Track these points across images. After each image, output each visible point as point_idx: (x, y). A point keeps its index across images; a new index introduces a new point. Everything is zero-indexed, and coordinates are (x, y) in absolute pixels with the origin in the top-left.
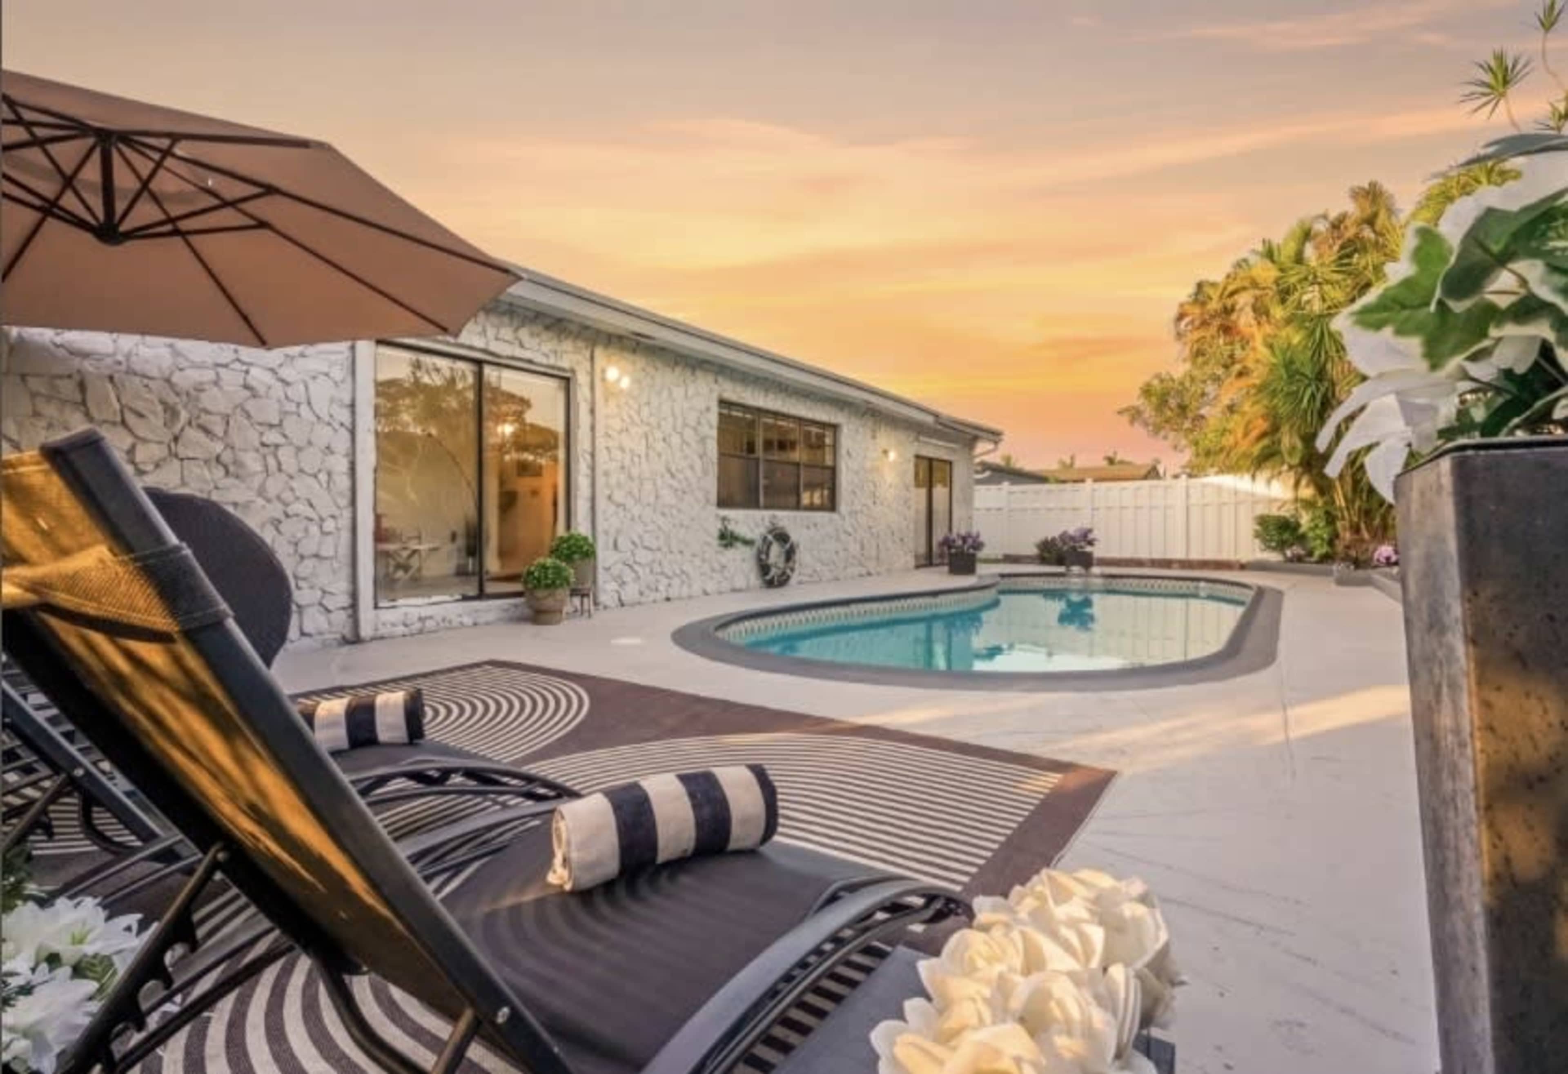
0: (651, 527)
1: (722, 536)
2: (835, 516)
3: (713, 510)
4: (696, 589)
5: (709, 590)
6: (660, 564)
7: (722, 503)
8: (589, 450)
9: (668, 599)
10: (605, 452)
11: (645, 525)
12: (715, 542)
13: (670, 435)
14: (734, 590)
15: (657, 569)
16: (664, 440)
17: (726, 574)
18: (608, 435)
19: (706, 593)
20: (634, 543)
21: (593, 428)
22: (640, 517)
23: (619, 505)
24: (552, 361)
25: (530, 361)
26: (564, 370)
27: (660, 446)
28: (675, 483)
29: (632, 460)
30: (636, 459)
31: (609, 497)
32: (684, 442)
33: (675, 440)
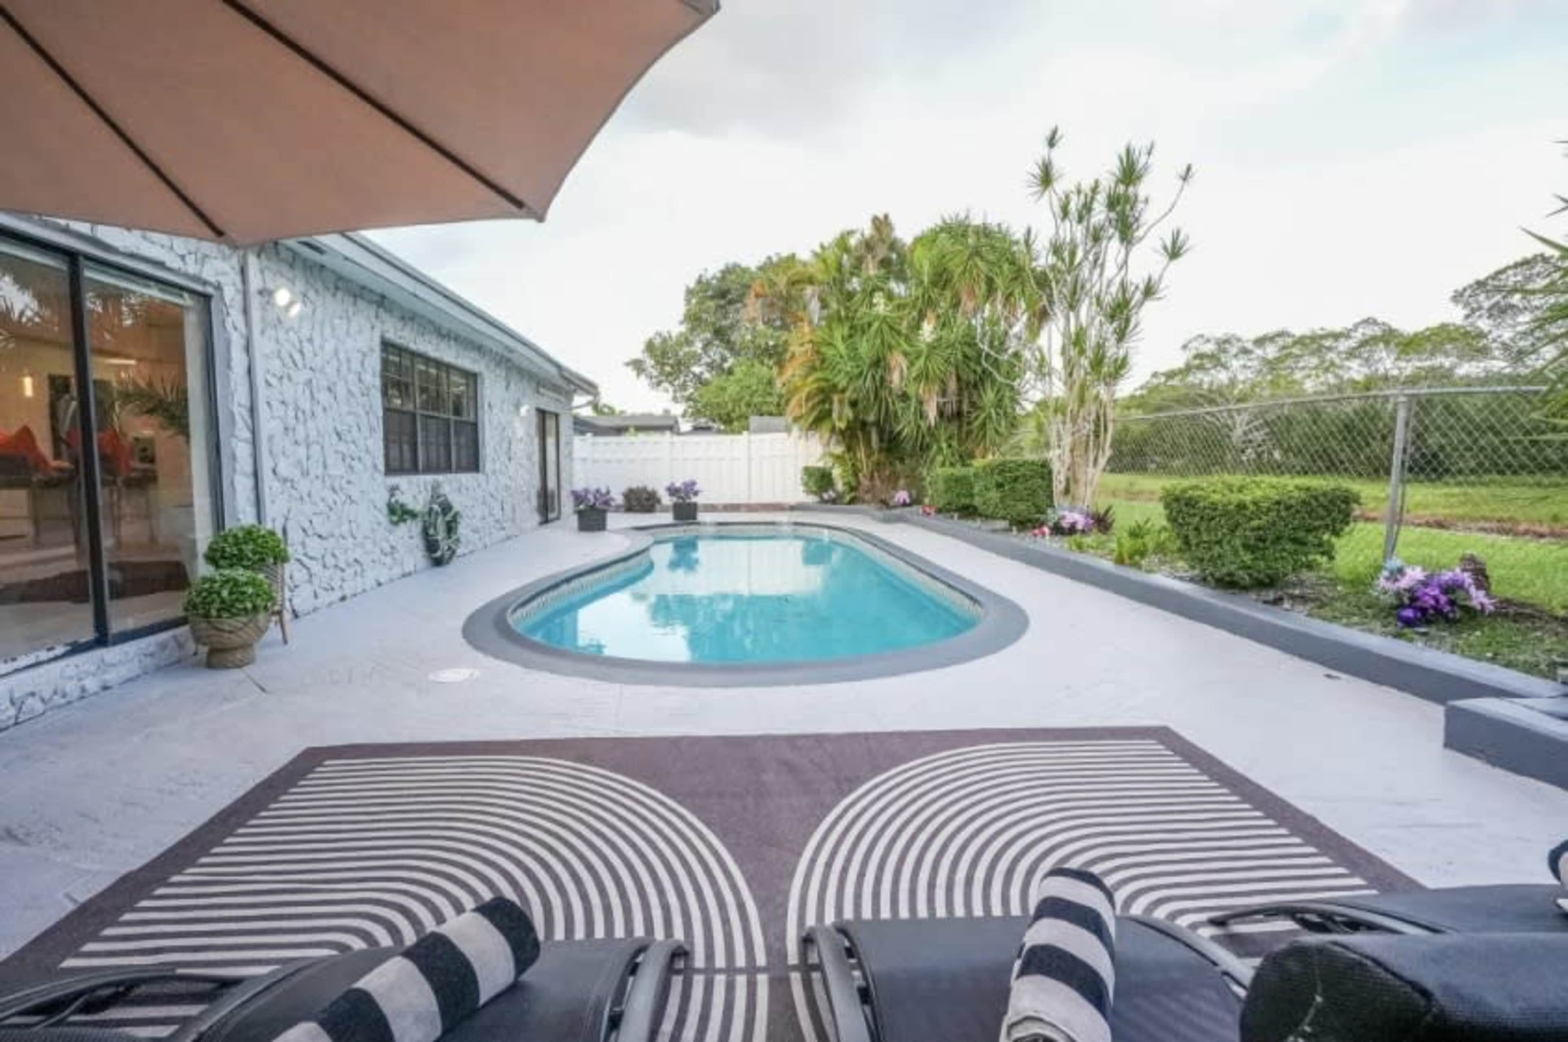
0: (322, 507)
1: (392, 510)
2: (480, 476)
3: (380, 478)
4: (370, 582)
5: (382, 580)
6: (334, 555)
7: (390, 470)
8: (248, 404)
9: (343, 599)
10: (266, 407)
11: (315, 504)
12: (383, 518)
13: (335, 384)
14: (405, 575)
15: (330, 561)
16: (329, 389)
17: (396, 556)
18: (268, 384)
19: (379, 584)
20: (304, 530)
21: (250, 371)
22: (309, 495)
23: (285, 480)
24: (192, 268)
25: (160, 265)
26: (205, 283)
27: (324, 397)
28: (342, 447)
29: (296, 418)
30: (300, 415)
31: (274, 471)
32: (350, 392)
33: (341, 390)
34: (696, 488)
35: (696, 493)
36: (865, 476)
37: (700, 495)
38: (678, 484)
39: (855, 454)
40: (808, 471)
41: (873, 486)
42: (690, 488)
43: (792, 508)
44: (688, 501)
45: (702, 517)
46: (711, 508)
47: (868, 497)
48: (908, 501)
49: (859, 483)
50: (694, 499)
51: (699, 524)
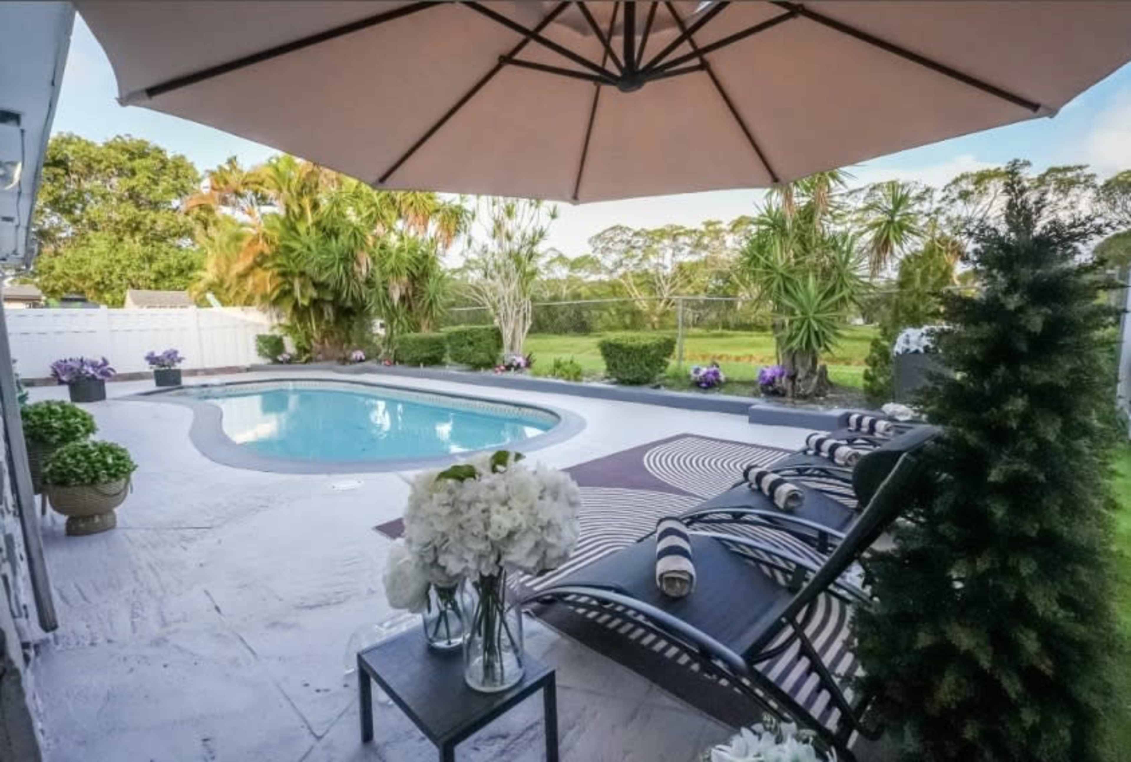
34: (179, 355)
35: (180, 360)
36: (316, 342)
37: (183, 361)
38: (158, 354)
39: (306, 324)
40: (261, 338)
41: (324, 349)
42: (172, 356)
43: (248, 370)
44: (173, 368)
45: (186, 381)
46: (193, 373)
47: (320, 357)
48: (363, 358)
49: (311, 346)
50: (178, 366)
51: (182, 388)
